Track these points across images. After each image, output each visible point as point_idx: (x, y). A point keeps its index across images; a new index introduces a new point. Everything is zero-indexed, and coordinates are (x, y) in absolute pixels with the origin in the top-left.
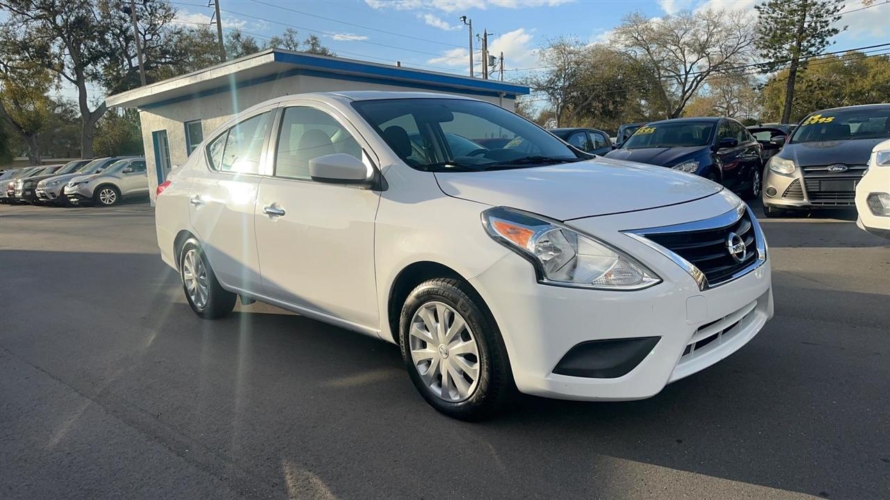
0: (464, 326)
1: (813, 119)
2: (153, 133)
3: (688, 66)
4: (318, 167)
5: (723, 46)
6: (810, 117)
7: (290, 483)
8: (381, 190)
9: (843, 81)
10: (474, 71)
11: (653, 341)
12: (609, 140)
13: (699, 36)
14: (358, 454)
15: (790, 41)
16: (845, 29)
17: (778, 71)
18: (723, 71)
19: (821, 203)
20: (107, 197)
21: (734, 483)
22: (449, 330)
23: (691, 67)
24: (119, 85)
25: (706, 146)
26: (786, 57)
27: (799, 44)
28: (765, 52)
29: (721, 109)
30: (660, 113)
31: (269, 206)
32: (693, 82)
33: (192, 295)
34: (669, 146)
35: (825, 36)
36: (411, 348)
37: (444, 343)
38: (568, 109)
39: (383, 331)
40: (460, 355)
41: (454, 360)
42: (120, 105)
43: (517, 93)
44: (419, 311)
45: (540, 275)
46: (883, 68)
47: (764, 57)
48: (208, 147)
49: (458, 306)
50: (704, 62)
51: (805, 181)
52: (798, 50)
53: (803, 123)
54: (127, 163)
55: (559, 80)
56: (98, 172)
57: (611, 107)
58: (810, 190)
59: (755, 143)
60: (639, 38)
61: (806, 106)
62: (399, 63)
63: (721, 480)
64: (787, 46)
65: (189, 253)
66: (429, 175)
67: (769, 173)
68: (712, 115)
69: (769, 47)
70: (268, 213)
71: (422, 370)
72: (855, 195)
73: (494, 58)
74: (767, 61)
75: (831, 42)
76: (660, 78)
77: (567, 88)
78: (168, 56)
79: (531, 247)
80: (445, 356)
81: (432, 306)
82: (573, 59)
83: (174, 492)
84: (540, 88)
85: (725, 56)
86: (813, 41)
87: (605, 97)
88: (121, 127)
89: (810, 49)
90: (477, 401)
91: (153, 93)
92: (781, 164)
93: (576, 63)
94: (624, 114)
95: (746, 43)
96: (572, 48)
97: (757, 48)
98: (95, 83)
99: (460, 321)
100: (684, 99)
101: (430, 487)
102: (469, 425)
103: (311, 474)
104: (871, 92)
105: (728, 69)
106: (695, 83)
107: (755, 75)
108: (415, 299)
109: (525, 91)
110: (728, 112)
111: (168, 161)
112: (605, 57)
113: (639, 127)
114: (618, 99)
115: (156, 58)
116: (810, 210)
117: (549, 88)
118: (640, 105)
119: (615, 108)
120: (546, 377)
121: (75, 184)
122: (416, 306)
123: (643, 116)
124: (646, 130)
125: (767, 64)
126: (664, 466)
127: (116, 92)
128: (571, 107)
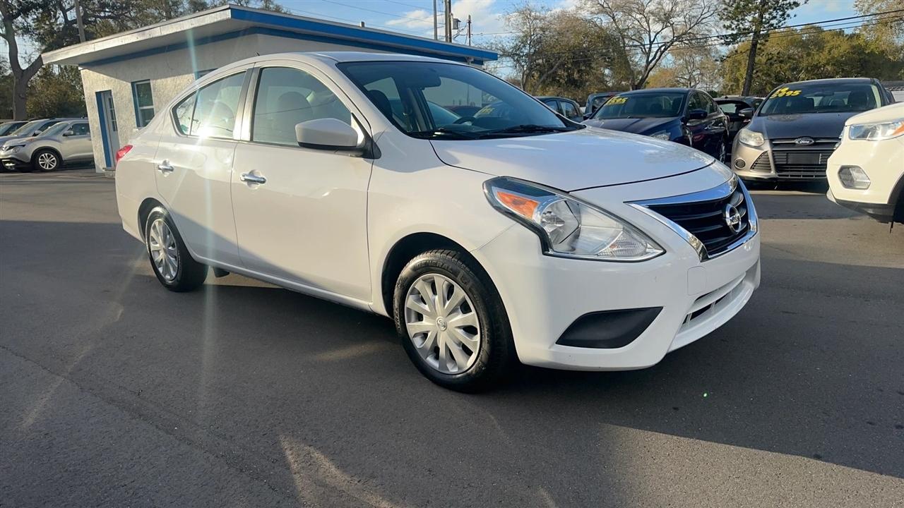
0: (464, 298)
1: (780, 92)
2: (96, 93)
3: (653, 35)
4: (306, 132)
5: (688, 16)
6: (777, 90)
7: (291, 458)
8: (373, 157)
9: (800, 54)
10: (438, 34)
11: (655, 311)
12: (579, 109)
13: (664, 5)
14: (359, 427)
15: (753, 12)
16: (806, 3)
17: (740, 44)
18: (687, 42)
19: (788, 176)
20: (47, 161)
21: (732, 448)
22: (448, 303)
23: (655, 36)
24: (54, 40)
25: (676, 118)
26: (748, 29)
27: (761, 16)
28: (728, 23)
29: (682, 81)
30: (623, 83)
31: (248, 173)
32: (657, 52)
33: (160, 267)
34: (640, 116)
35: (787, 9)
36: (406, 321)
37: (442, 316)
38: (533, 77)
39: (376, 304)
40: (459, 327)
41: (454, 332)
42: (55, 63)
43: (484, 59)
44: (415, 285)
45: (546, 246)
46: (839, 42)
47: (727, 29)
48: (174, 109)
49: (458, 278)
50: (667, 32)
51: (773, 154)
52: (760, 22)
53: (770, 96)
54: (67, 125)
55: (524, 46)
56: (35, 135)
57: (576, 76)
58: (777, 163)
59: (722, 115)
60: (605, 5)
61: (764, 78)
62: (363, 23)
63: (720, 445)
64: (750, 18)
65: (156, 222)
66: (425, 143)
67: (738, 144)
68: (674, 86)
69: (732, 18)
70: (246, 180)
71: (418, 342)
72: (826, 168)
73: (458, 21)
74: (730, 32)
75: (792, 15)
76: (624, 47)
77: (533, 55)
78: (107, 10)
79: (536, 218)
80: (443, 328)
81: (429, 279)
82: (540, 25)
83: (169, 471)
84: (506, 54)
85: (688, 27)
86: (775, 14)
87: (570, 66)
88: (58, 86)
89: (772, 22)
90: (477, 373)
91: (96, 50)
92: (750, 136)
93: (542, 29)
94: (587, 84)
95: (709, 14)
96: (538, 14)
97: (721, 19)
98: (27, 37)
99: (459, 293)
100: (648, 69)
101: (436, 458)
102: (468, 397)
103: (312, 449)
104: (827, 67)
105: (692, 40)
106: (659, 53)
107: (717, 46)
108: (411, 271)
109: (493, 57)
110: (690, 84)
111: (114, 124)
112: (571, 23)
113: (610, 97)
114: (583, 68)
115: (94, 11)
116: (777, 182)
117: (514, 54)
118: (603, 74)
119: (581, 76)
120: (550, 348)
121: (11, 148)
122: (412, 278)
123: (606, 86)
124: (617, 100)
125: (730, 35)
126: (664, 433)
127: (50, 48)
128: (536, 75)
